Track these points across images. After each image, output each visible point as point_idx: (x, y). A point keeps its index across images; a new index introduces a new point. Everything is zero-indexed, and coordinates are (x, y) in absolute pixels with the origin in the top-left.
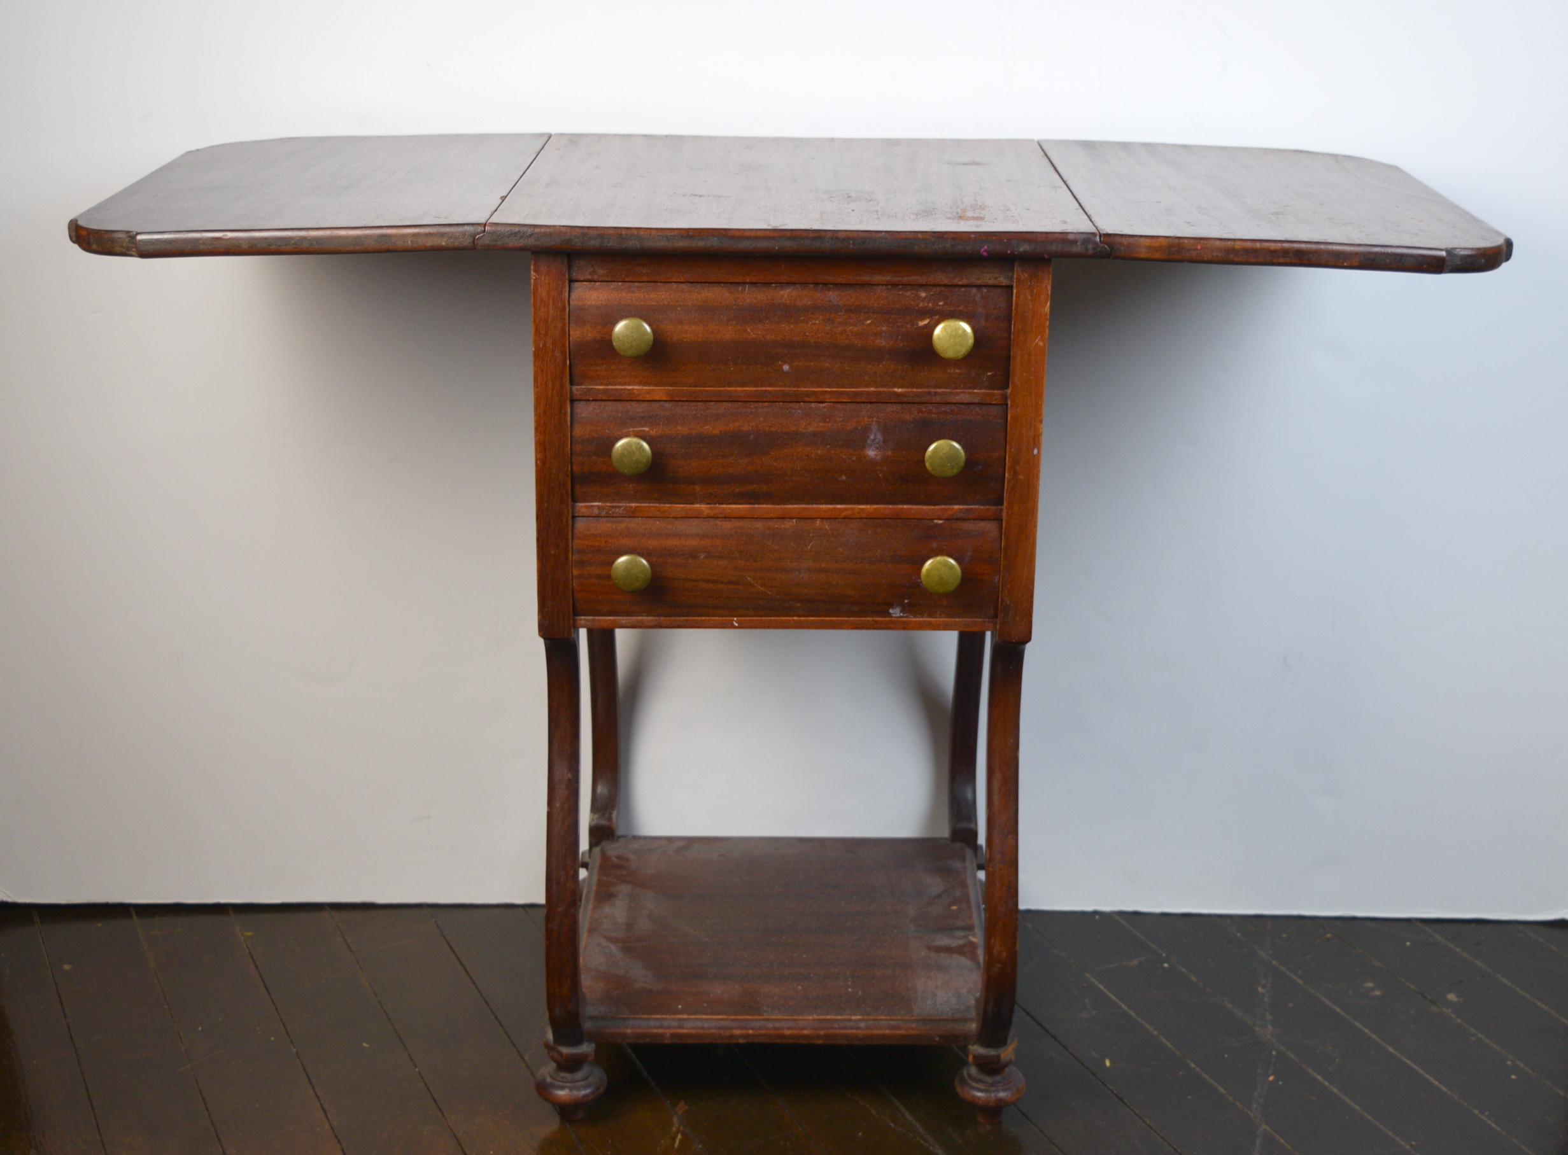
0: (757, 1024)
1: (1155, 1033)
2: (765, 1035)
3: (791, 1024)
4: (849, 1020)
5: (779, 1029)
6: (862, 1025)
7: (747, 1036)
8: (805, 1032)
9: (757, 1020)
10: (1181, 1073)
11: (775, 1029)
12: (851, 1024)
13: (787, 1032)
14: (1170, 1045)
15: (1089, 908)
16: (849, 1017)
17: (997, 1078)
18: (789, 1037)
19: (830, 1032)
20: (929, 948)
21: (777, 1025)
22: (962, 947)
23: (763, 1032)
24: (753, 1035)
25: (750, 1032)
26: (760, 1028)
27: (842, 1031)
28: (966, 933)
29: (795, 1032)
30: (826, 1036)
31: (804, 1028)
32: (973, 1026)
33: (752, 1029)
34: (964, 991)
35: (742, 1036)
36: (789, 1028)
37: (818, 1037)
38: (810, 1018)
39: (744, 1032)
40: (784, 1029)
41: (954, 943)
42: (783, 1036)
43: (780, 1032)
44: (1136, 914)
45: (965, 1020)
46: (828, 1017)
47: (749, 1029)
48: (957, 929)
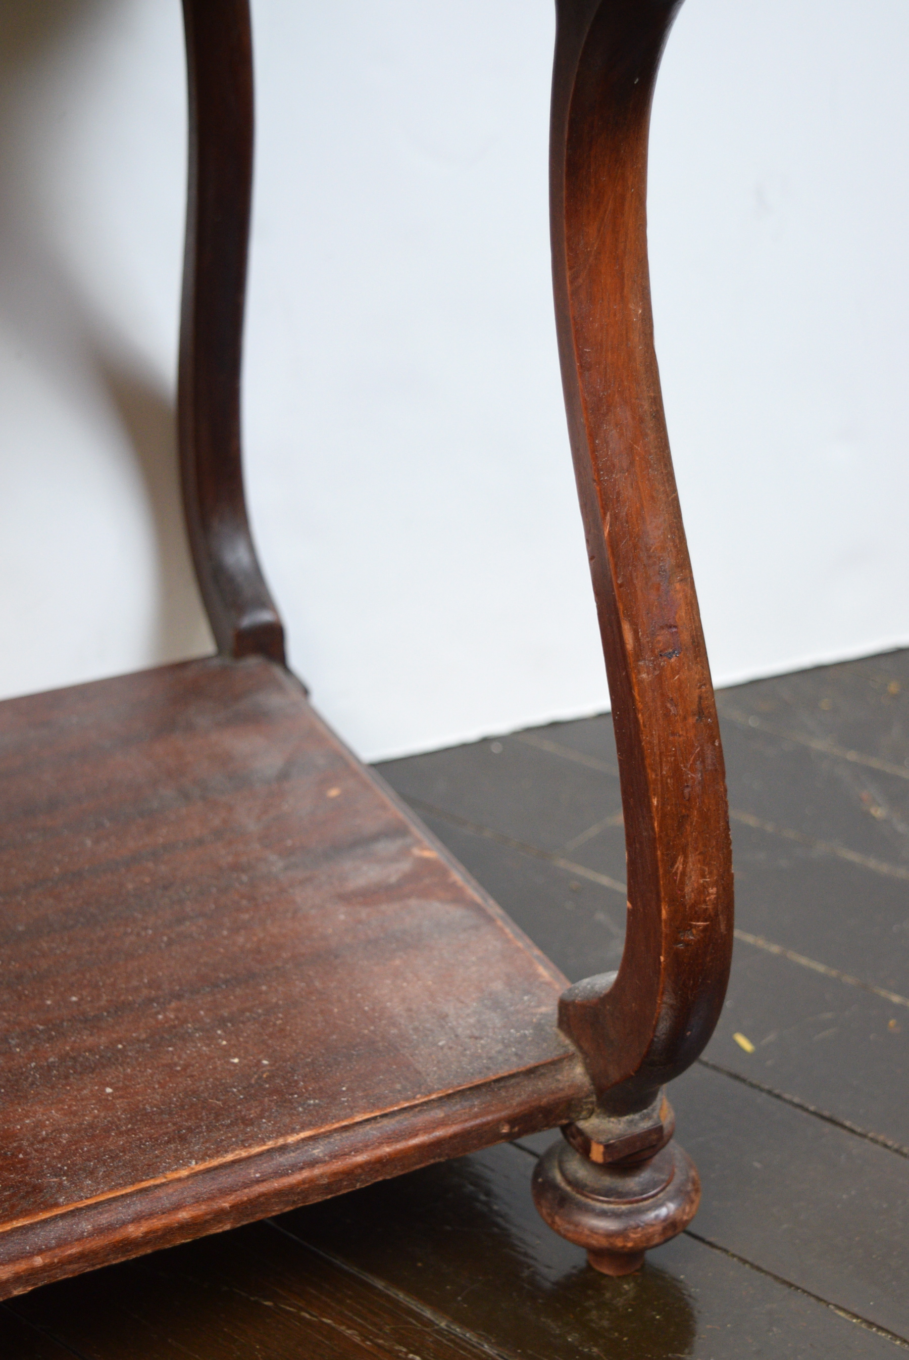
0: (51, 1234)
1: (775, 949)
2: (81, 1257)
3: (140, 1206)
4: (283, 1149)
5: (110, 1228)
6: (318, 1151)
7: (34, 1273)
8: (184, 1215)
9: (45, 1222)
10: (892, 1023)
11: (100, 1231)
12: (291, 1157)
13: (135, 1231)
14: (821, 968)
15: (471, 733)
16: (281, 1141)
17: (645, 1176)
18: (146, 1240)
19: (245, 1195)
20: (346, 898)
21: (104, 1219)
22: (412, 877)
23: (74, 1250)
24: (44, 1268)
25: (38, 1261)
26: (62, 1243)
27: (276, 1184)
28: (398, 843)
29: (158, 1223)
30: (238, 1209)
31: (178, 1207)
32: (577, 1073)
33: (40, 1252)
34: (498, 986)
35: (18, 1279)
36: (138, 1219)
37: (219, 1216)
38: (184, 1173)
39: (22, 1266)
40: (124, 1224)
41: (394, 872)
42: (127, 1244)
43: (118, 1236)
44: (554, 726)
45: (555, 1064)
46: (230, 1157)
47: (32, 1255)
48: (376, 837)
